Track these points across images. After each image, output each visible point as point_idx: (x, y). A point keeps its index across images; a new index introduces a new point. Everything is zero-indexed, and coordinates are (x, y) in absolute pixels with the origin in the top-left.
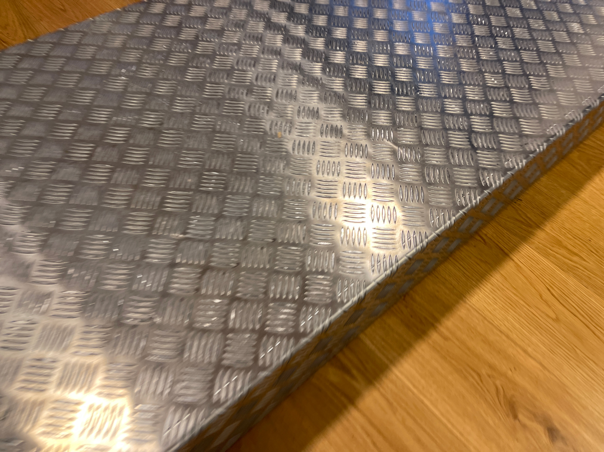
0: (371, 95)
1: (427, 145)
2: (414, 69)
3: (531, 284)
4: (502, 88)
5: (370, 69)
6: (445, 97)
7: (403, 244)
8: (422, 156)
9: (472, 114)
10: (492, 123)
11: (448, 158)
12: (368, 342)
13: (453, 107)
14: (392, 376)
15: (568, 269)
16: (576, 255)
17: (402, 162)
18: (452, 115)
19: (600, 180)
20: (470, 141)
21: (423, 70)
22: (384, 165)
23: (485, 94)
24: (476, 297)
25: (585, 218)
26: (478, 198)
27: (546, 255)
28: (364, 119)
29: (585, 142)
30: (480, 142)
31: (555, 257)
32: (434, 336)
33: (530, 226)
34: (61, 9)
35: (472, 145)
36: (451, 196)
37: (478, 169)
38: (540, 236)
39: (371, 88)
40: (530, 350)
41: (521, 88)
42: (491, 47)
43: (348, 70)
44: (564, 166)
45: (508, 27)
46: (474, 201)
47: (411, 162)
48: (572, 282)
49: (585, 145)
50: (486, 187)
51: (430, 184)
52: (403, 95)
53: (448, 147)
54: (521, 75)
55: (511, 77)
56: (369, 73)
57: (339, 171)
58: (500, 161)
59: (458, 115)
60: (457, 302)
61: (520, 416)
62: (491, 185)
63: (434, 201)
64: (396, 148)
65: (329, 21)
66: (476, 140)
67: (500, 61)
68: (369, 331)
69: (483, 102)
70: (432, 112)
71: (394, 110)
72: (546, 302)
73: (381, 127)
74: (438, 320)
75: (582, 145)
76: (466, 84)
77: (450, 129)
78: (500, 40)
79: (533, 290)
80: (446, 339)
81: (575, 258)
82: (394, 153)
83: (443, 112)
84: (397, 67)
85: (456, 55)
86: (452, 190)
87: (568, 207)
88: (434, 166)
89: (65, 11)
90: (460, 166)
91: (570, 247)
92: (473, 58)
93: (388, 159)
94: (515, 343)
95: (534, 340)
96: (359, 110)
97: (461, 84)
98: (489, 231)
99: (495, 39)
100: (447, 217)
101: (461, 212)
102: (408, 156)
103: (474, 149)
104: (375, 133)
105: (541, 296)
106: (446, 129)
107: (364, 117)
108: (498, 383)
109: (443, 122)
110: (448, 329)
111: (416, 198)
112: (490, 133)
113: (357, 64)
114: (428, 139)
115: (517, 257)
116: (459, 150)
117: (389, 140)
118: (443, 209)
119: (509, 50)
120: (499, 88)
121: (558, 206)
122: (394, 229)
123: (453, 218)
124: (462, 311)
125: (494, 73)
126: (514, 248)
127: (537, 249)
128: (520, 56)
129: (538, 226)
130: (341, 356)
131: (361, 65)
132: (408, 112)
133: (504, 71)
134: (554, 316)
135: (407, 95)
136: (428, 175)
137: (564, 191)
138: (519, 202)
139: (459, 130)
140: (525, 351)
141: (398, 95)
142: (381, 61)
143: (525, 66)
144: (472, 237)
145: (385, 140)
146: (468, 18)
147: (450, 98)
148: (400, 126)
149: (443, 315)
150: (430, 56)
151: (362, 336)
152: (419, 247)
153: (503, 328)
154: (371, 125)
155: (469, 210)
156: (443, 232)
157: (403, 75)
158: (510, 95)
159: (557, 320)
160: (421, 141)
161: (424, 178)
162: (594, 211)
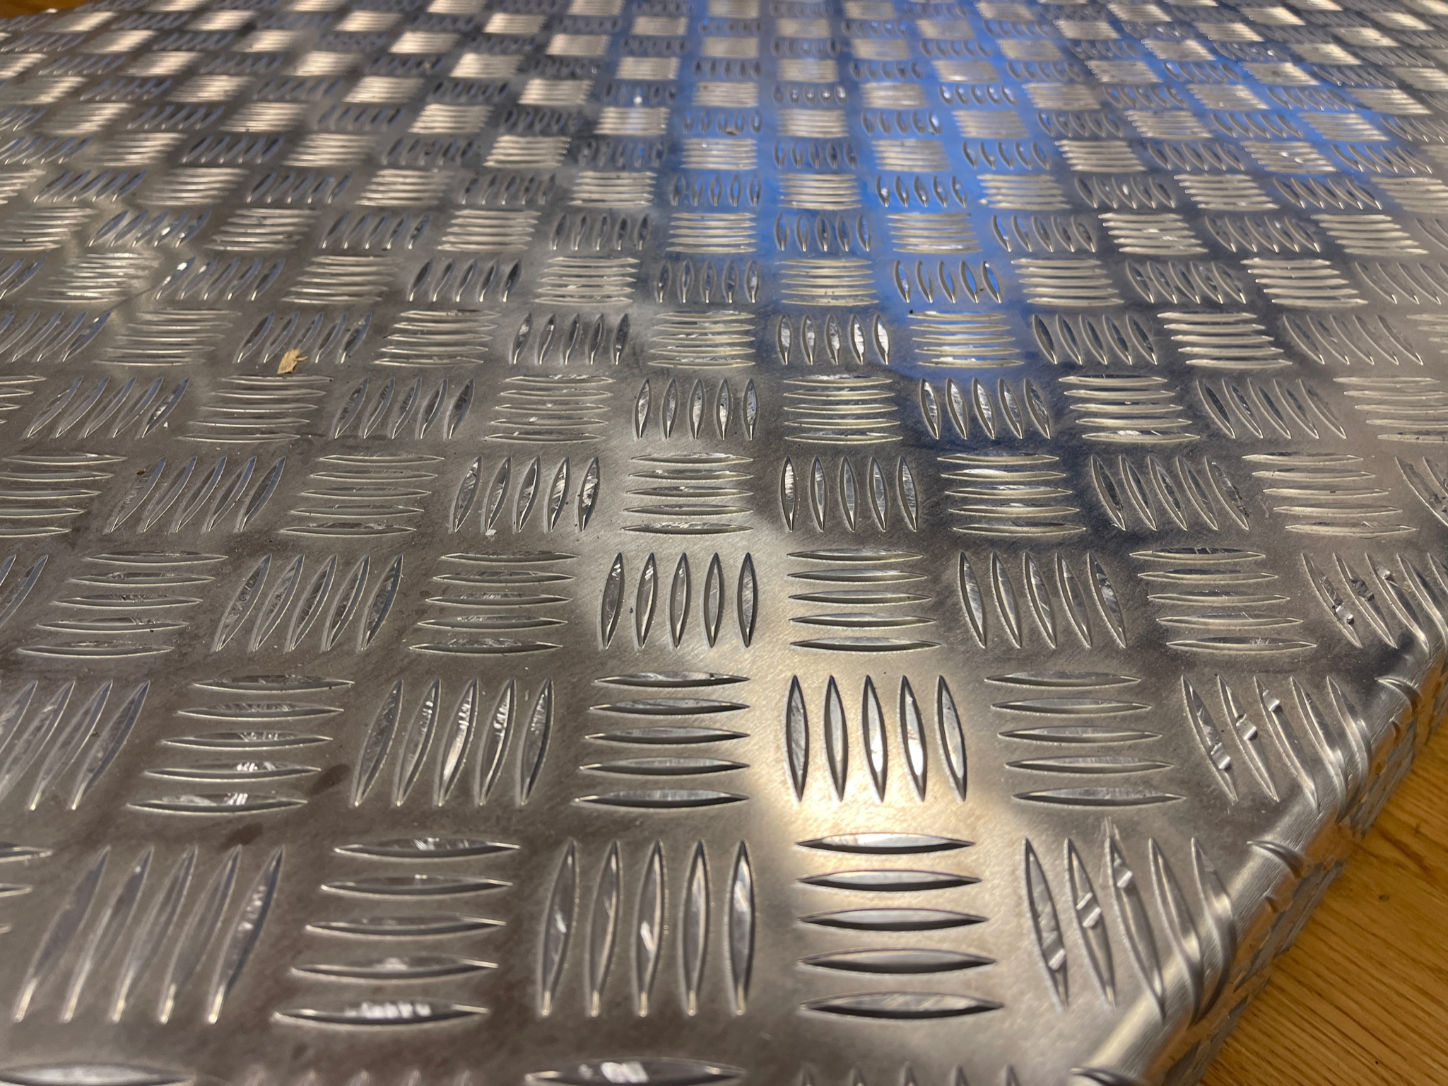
7: (1046, 955)
57: (588, 502)
100: (1163, 911)
122: (963, 836)
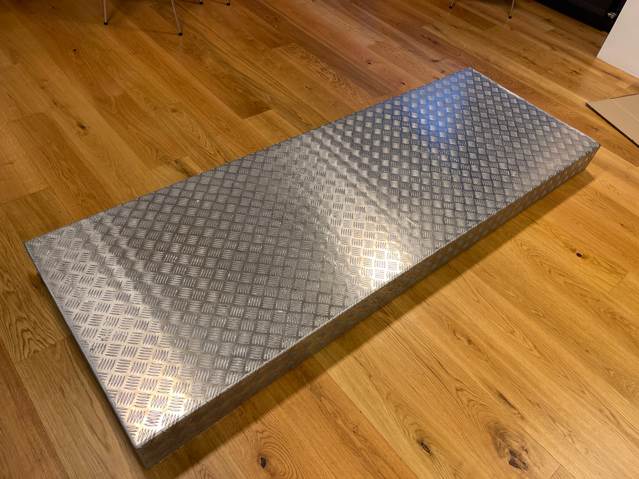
0: (400, 196)
1: (424, 221)
2: (421, 184)
3: (469, 287)
4: (461, 197)
5: (400, 183)
6: (434, 199)
8: (422, 226)
9: (445, 208)
10: (454, 213)
11: (433, 228)
12: (395, 304)
13: (438, 205)
14: (405, 317)
15: (487, 282)
16: (492, 276)
17: (413, 228)
18: (437, 208)
19: (511, 244)
20: (444, 221)
21: (425, 185)
22: (405, 228)
23: (453, 199)
24: (444, 290)
25: (499, 260)
26: (444, 245)
27: (478, 275)
28: (397, 208)
29: (507, 224)
30: (448, 221)
31: (482, 276)
32: (424, 304)
33: (472, 262)
34: (226, 129)
35: (444, 223)
36: (433, 244)
37: (446, 233)
38: (477, 267)
39: (400, 193)
40: (464, 312)
41: (470, 197)
42: (459, 175)
43: (389, 183)
44: (494, 235)
45: (469, 164)
46: (442, 247)
47: (417, 228)
48: (488, 287)
49: (506, 225)
50: (448, 241)
51: (425, 238)
52: (414, 197)
53: (433, 222)
54: (471, 191)
55: (466, 191)
56: (399, 185)
58: (456, 230)
59: (439, 209)
60: (435, 292)
61: (457, 335)
62: (450, 240)
63: (426, 245)
64: (411, 221)
65: (380, 156)
66: (446, 220)
67: (462, 183)
68: (396, 300)
69: (451, 203)
70: (427, 206)
71: (411, 204)
72: (474, 294)
73: (404, 212)
74: (426, 298)
75: (504, 225)
76: (444, 194)
77: (435, 215)
78: (464, 171)
79: (470, 289)
80: (428, 305)
81: (491, 278)
82: (410, 224)
83: (433, 206)
84: (413, 183)
85: (441, 178)
86: (434, 241)
87: (492, 255)
88: (427, 231)
89: (229, 130)
90: (438, 231)
91: (489, 272)
92: (449, 181)
93: (407, 226)
94: (459, 309)
95: (467, 308)
96: (394, 203)
97: (442, 193)
98: (453, 263)
99: (461, 171)
100: (430, 252)
101: (436, 250)
102: (416, 225)
103: (445, 224)
104: (402, 214)
105: (473, 292)
106: (433, 215)
107: (397, 206)
108: (449, 323)
109: (432, 211)
110: (430, 302)
111: (418, 243)
112: (453, 218)
113: (394, 180)
114: (425, 218)
115: (464, 275)
116: (438, 224)
117: (408, 218)
118: (429, 248)
119: (467, 177)
120: (459, 197)
121: (487, 254)
123: (433, 253)
124: (437, 295)
125: (458, 189)
126: (464, 271)
127: (474, 272)
128: (472, 181)
129: (476, 262)
130: (383, 308)
131: (396, 181)
132: (416, 206)
133: (463, 188)
134: (477, 300)
135: (416, 197)
136: (424, 234)
137: (491, 247)
138: (469, 251)
139: (439, 215)
140: (463, 313)
141: (413, 197)
142: (405, 179)
143: (474, 186)
144: (444, 265)
145: (406, 218)
146: (449, 159)
147: (436, 200)
148: (413, 212)
149: (428, 296)
150: (429, 178)
151: (393, 302)
152: (419, 262)
153: (454, 303)
154: (400, 210)
155: (440, 250)
156: (428, 257)
157: (416, 187)
158: (464, 200)
159: (478, 302)
160: (422, 219)
161: (422, 235)
162: (504, 258)
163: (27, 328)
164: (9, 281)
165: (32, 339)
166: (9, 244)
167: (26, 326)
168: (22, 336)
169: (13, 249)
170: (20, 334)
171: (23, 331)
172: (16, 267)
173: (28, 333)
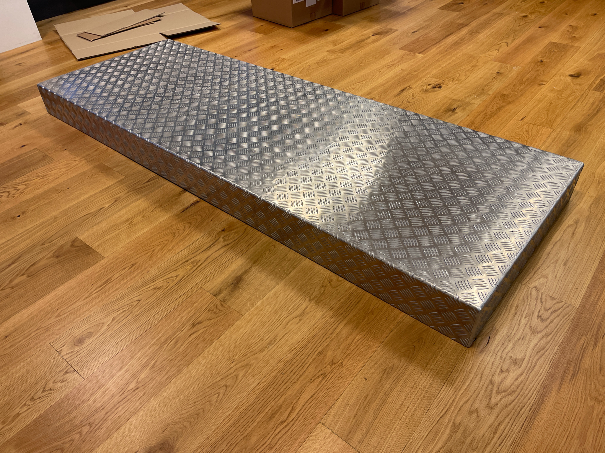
163: (538, 319)
164: (502, 371)
165: (545, 308)
166: (452, 408)
167: (536, 320)
168: (548, 318)
169: (456, 396)
170: (548, 321)
171: (543, 320)
172: (479, 377)
173: (542, 314)
